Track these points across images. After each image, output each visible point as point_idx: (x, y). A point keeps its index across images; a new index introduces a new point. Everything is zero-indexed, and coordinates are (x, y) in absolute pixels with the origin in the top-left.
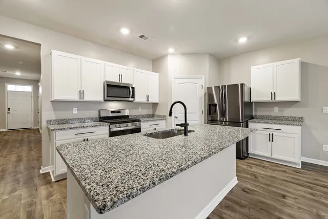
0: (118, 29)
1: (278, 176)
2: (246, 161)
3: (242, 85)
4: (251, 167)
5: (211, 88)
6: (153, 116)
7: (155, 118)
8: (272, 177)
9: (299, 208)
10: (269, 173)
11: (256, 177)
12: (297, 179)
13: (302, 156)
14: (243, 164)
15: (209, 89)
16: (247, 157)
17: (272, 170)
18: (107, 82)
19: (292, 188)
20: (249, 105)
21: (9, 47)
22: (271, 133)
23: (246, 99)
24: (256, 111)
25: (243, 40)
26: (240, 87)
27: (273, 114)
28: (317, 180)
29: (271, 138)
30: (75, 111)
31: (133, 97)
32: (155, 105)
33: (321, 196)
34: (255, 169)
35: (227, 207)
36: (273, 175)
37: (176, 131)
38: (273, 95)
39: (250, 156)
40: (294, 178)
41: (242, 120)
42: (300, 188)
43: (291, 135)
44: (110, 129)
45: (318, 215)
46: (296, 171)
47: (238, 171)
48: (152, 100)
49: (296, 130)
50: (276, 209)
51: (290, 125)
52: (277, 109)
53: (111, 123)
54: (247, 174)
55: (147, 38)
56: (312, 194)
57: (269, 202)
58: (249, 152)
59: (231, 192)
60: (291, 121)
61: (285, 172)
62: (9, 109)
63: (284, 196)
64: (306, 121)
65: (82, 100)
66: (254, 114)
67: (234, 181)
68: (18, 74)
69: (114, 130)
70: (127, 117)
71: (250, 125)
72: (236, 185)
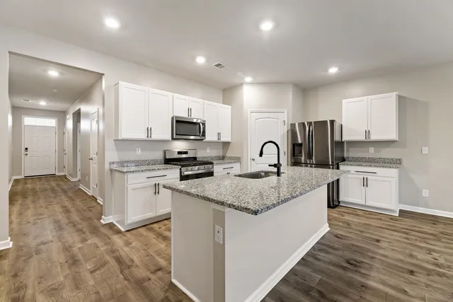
0: (193, 58)
1: (372, 224)
2: (336, 209)
3: (332, 122)
4: (343, 216)
5: (294, 125)
6: (223, 158)
7: (226, 161)
8: (366, 224)
9: (393, 250)
10: (363, 221)
11: (349, 224)
12: (393, 226)
13: (400, 203)
14: (335, 213)
15: (293, 125)
16: (338, 206)
17: (366, 218)
18: (176, 117)
19: (387, 234)
20: (340, 144)
21: (53, 73)
22: (365, 178)
23: (337, 138)
24: (348, 151)
25: (333, 70)
26: (329, 124)
27: (367, 156)
28: (414, 226)
29: (365, 183)
30: (139, 152)
31: (204, 135)
32: (226, 145)
33: (416, 240)
34: (347, 217)
35: (321, 250)
36: (367, 222)
37: (263, 174)
38: (368, 133)
39: (341, 204)
40: (390, 225)
41: (332, 162)
42: (395, 233)
43: (387, 179)
44: (181, 173)
45: (411, 255)
46: (392, 218)
47: (329, 220)
48: (223, 139)
49: (393, 173)
50: (369, 250)
51: (386, 167)
52: (372, 150)
53: (183, 166)
54: (340, 222)
55: (224, 67)
56: (407, 239)
57: (363, 246)
58: (341, 199)
59: (323, 237)
60: (388, 163)
61: (381, 219)
62: (26, 149)
63: (378, 241)
64: (404, 163)
65: (149, 139)
66: (345, 155)
67: (326, 229)
68: (43, 103)
69: (186, 173)
70: (195, 158)
71: (342, 167)
72: (328, 232)
